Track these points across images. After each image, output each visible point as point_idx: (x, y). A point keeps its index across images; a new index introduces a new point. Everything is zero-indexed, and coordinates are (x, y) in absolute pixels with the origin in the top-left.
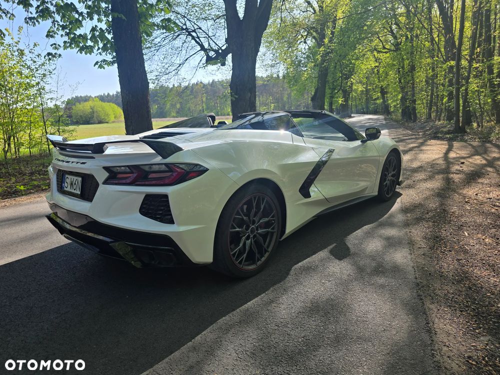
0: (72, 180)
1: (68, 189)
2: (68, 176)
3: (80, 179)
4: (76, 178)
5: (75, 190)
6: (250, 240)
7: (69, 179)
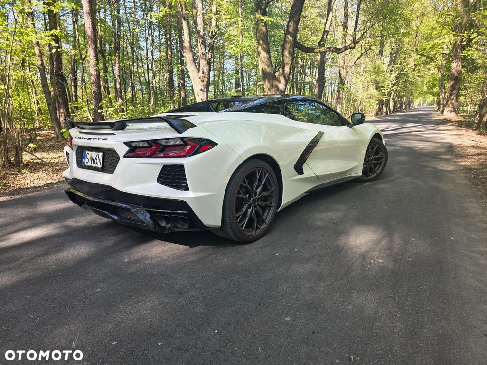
0: (93, 155)
1: (89, 164)
2: (89, 152)
3: (101, 154)
4: (96, 154)
5: (96, 164)
6: (251, 209)
7: (89, 154)
